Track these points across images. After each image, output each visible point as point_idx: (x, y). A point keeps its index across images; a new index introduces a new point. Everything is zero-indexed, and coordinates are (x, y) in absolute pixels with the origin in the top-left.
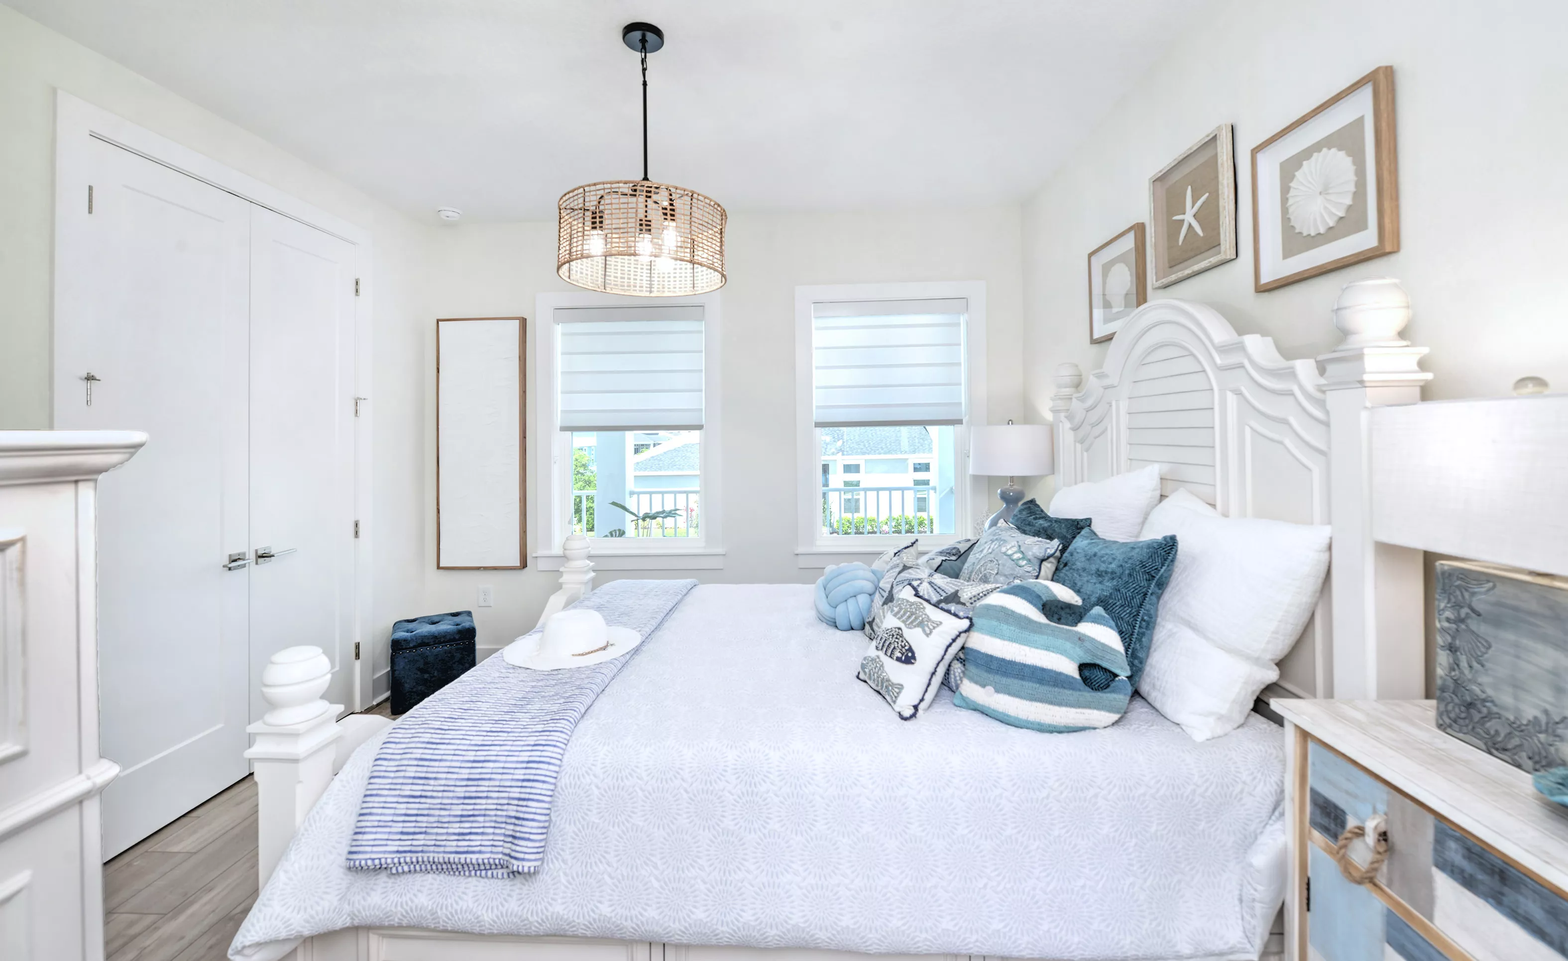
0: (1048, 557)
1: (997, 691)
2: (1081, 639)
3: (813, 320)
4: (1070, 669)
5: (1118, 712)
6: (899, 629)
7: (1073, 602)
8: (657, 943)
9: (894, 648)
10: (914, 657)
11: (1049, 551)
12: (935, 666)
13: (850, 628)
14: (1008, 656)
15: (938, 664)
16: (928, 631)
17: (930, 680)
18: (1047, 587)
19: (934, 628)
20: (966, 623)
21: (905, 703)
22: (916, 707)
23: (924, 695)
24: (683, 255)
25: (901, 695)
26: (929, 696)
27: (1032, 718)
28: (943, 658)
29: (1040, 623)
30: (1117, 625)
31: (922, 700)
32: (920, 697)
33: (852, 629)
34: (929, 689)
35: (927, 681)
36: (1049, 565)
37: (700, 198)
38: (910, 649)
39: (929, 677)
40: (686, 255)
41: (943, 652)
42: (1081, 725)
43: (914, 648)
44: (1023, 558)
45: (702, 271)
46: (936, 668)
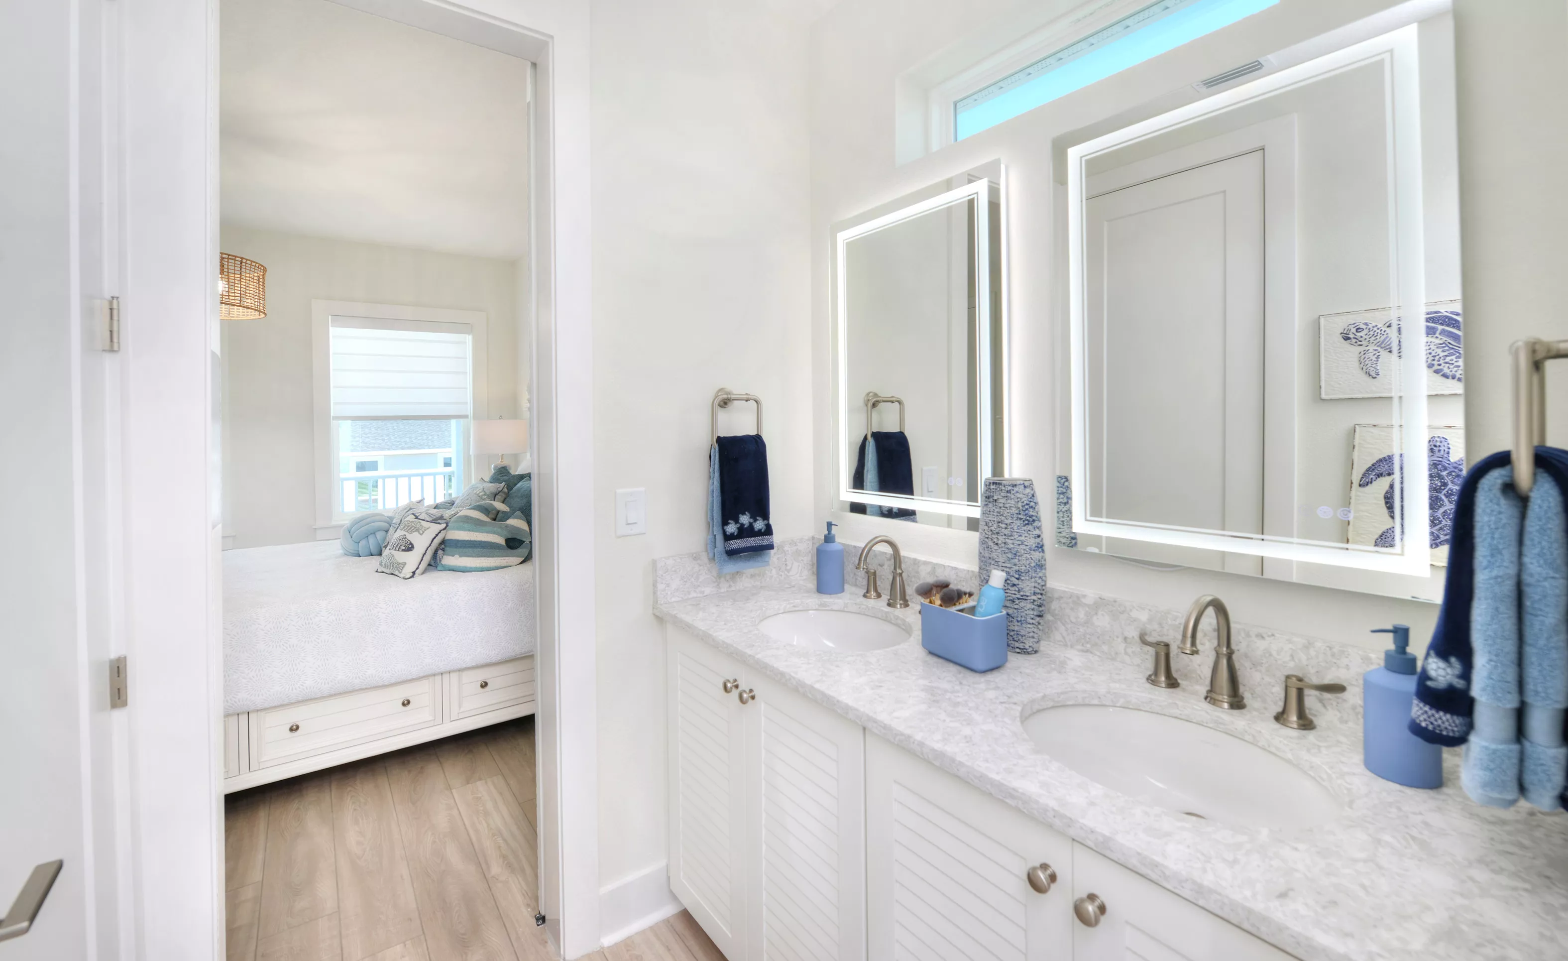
0: (499, 492)
1: (461, 556)
2: (507, 526)
3: (330, 328)
4: (501, 541)
5: (522, 557)
6: (405, 535)
7: (505, 510)
8: (243, 713)
9: (401, 545)
10: (413, 547)
11: (499, 489)
12: (425, 550)
13: (369, 554)
14: (467, 538)
15: (427, 549)
16: (421, 532)
17: (423, 557)
18: (491, 504)
19: (425, 530)
20: (444, 525)
21: (407, 571)
22: (414, 573)
23: (419, 566)
24: (234, 301)
25: (405, 569)
26: (422, 567)
27: (478, 565)
28: (430, 545)
29: (486, 522)
30: (527, 519)
31: (417, 568)
32: (417, 567)
33: (372, 555)
34: (422, 563)
35: (421, 558)
36: (500, 497)
37: (248, 262)
38: (411, 544)
39: (422, 556)
40: (236, 301)
41: (430, 542)
42: (504, 565)
43: (412, 542)
44: (485, 495)
45: (248, 312)
46: (426, 551)
